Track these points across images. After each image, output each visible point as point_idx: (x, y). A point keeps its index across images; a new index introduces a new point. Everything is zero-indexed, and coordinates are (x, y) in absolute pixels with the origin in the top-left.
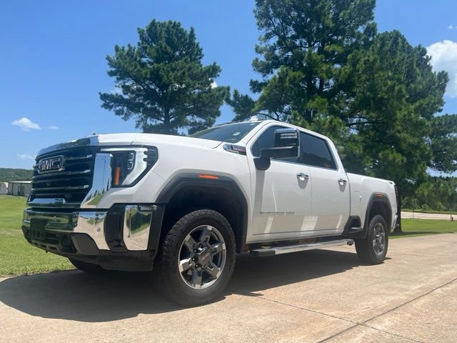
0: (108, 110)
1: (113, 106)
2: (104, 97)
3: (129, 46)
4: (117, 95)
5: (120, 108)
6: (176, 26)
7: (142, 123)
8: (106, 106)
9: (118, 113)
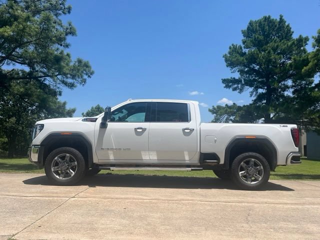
0: (228, 89)
1: (231, 85)
2: (224, 81)
3: (233, 45)
4: (231, 78)
5: (236, 86)
6: (267, 19)
7: (255, 93)
8: (227, 86)
9: (235, 89)
